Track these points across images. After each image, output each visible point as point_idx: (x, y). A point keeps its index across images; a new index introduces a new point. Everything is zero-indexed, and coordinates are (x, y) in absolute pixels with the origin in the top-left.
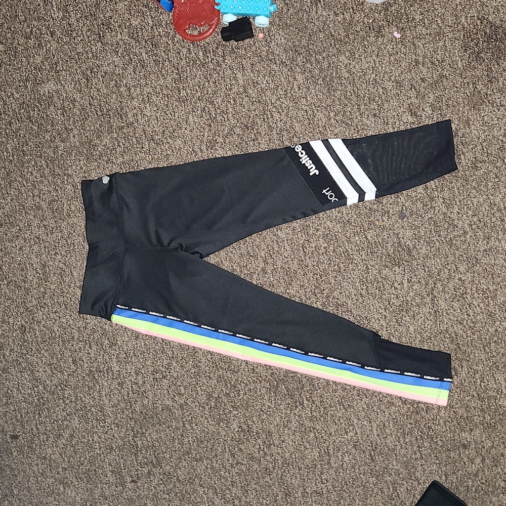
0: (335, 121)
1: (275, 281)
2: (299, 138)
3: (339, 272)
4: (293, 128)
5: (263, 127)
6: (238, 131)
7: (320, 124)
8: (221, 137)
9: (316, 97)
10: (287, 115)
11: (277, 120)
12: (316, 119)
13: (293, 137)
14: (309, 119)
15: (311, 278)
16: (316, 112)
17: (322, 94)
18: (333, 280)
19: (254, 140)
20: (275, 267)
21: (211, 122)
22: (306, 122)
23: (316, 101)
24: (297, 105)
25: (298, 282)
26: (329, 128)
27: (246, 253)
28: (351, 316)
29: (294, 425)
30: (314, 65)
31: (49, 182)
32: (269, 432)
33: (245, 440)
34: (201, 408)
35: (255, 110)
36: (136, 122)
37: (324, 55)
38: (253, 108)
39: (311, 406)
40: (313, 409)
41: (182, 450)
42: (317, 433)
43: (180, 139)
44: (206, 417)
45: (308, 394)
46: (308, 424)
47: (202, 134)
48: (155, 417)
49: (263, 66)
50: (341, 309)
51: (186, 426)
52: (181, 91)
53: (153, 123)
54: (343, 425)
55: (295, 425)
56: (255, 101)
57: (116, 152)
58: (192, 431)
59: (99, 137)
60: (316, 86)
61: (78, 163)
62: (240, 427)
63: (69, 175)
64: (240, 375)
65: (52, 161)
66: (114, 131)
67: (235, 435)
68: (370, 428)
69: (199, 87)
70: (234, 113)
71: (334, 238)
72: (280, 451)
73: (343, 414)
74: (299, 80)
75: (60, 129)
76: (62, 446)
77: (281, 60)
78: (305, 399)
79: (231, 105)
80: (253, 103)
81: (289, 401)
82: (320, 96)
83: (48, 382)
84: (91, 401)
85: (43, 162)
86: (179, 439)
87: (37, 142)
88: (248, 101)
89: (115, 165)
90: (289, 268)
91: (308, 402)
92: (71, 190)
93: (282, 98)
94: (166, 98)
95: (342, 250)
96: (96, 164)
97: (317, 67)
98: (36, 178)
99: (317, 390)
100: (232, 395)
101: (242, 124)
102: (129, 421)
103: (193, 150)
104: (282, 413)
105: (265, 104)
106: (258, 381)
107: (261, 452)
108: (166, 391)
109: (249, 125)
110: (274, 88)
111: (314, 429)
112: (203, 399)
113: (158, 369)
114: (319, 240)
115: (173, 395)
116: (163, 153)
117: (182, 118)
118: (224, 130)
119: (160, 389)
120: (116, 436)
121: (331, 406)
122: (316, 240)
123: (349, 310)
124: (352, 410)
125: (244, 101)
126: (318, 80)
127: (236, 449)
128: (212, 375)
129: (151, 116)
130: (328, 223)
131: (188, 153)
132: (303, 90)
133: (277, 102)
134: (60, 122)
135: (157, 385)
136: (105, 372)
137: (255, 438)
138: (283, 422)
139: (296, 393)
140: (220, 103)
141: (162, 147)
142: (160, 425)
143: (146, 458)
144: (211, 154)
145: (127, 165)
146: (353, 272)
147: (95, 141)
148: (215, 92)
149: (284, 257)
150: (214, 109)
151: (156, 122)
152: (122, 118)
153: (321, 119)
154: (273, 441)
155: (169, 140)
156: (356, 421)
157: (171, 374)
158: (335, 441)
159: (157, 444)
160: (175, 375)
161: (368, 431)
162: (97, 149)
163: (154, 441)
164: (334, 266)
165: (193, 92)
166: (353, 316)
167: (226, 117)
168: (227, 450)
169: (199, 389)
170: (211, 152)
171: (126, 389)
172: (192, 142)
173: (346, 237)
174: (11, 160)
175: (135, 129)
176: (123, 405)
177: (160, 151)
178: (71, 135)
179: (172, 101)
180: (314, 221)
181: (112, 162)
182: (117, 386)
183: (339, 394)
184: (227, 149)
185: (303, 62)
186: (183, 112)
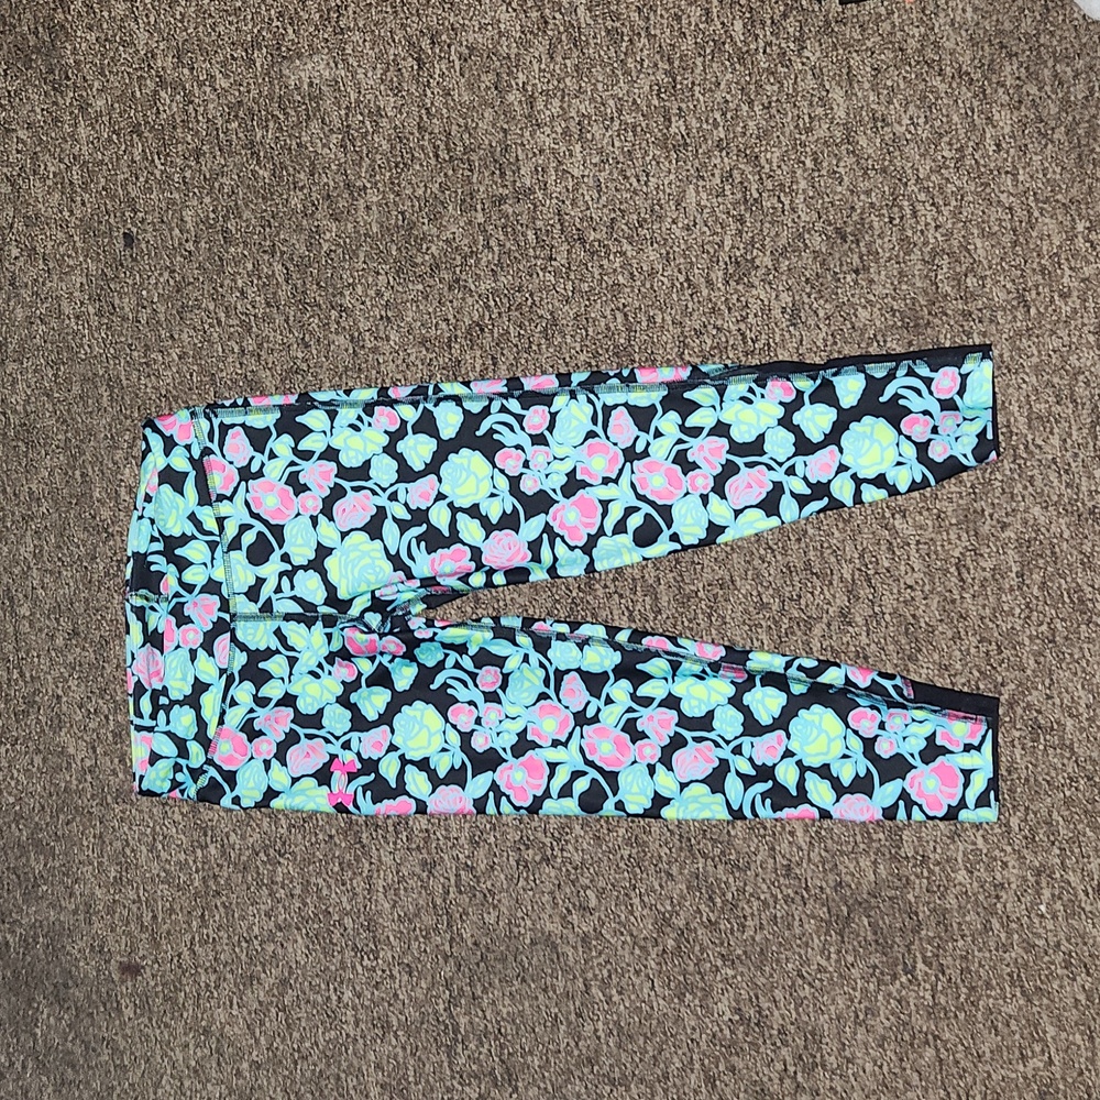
0: (1088, 245)
1: (873, 646)
2: (983, 278)
3: (1050, 642)
4: (968, 251)
5: (886, 240)
6: (816, 241)
7: (1045, 248)
8: (768, 253)
9: (1041, 176)
10: (956, 214)
11: (927, 224)
12: (1034, 234)
13: (966, 276)
14: (1014, 231)
15: (973, 650)
16: (1036, 214)
17: (1058, 170)
18: (1031, 662)
19: (857, 272)
20: (877, 609)
21: (745, 210)
22: (1007, 240)
23: (1040, 185)
24: (988, 190)
25: (936, 657)
26: (1067, 259)
27: (800, 565)
28: (1069, 759)
29: (881, 1023)
30: (1048, 88)
31: (287, 321)
32: (813, 1034)
33: (746, 1046)
34: (637, 951)
35: (868, 193)
36: (540, 189)
37: (1080, 64)
38: (863, 185)
39: (933, 978)
40: (940, 988)
41: (576, 1053)
42: (942, 1050)
43: (655, 245)
44: (648, 976)
45: (930, 948)
46: (920, 1022)
47: (717, 239)
48: (510, 958)
49: (905, 78)
50: (1045, 740)
51: (594, 990)
52: (673, 119)
53: (587, 198)
54: (1017, 1036)
55: (887, 1024)
56: (873, 169)
57: (478, 260)
58: (606, 1007)
59: (434, 218)
60: (1046, 145)
61: (370, 279)
62: (738, 1011)
63: (343, 309)
64: (752, 879)
65: (303, 267)
66: (479, 207)
67: (721, 1030)
68: (1090, 1054)
69: (724, 114)
70: (811, 194)
71: (1048, 552)
72: (838, 1084)
73: (1020, 1009)
74: (1001, 124)
75: (332, 183)
76: (256, 1005)
77: (956, 66)
78: (919, 960)
79: (805, 171)
80: (865, 173)
81: (875, 959)
82: (1054, 172)
83: (233, 837)
84: (344, 899)
85: (278, 267)
86: (569, 1023)
87: (266, 211)
88: (854, 167)
89: (471, 296)
90: (914, 616)
91: (927, 969)
92: (346, 350)
93: (947, 168)
94: (630, 134)
95: (1064, 586)
96: (420, 287)
97: (1054, 97)
98: (253, 307)
99: (956, 941)
100: (722, 927)
101: (830, 224)
102: (441, 961)
103: (687, 280)
104: (854, 989)
105: (900, 180)
106: (798, 898)
107: (787, 1081)
108: (546, 898)
109: (849, 230)
110: (928, 138)
111: (936, 1037)
112: (647, 928)
113: (532, 838)
114: (1005, 553)
115: (567, 909)
116: (605, 278)
117: (668, 191)
118: (777, 235)
119: (532, 889)
120: (401, 997)
121: (988, 985)
122: (998, 552)
123: (1068, 742)
124: (1045, 1001)
125: (842, 164)
126: (1053, 129)
127: (722, 1068)
128: (675, 870)
129: (583, 176)
130: (1036, 510)
131: (673, 285)
132: (1008, 152)
133: (933, 178)
134: (334, 167)
135: (526, 879)
136: (391, 829)
137: (774, 1044)
138: (855, 1012)
139: (897, 940)
140: (775, 164)
141: (605, 262)
142: (524, 980)
143: (477, 1061)
144: (735, 297)
145: (505, 301)
146: (1091, 646)
147: (425, 228)
148: (764, 135)
149: (903, 586)
150: (757, 177)
151: (596, 196)
152: (503, 175)
153: (1049, 236)
154: (822, 1057)
155: (626, 246)
156: (1052, 1031)
157: (565, 854)
158: (989, 1076)
159: (509, 1029)
160: (577, 858)
161: (1082, 1060)
162: (428, 249)
163: (503, 1019)
164: (1039, 625)
165: (705, 126)
166: (1076, 761)
167: (787, 202)
168: (697, 1066)
169: (636, 901)
170: (736, 291)
171: (442, 880)
172: (685, 257)
173: (1081, 553)
174: (190, 252)
175: (534, 205)
176: (429, 920)
177: (596, 272)
178: (361, 204)
179: (644, 144)
180: (996, 501)
181: (465, 287)
182: (417, 870)
183: (1013, 955)
184: (781, 288)
185: (1018, 78)
186: (672, 177)
